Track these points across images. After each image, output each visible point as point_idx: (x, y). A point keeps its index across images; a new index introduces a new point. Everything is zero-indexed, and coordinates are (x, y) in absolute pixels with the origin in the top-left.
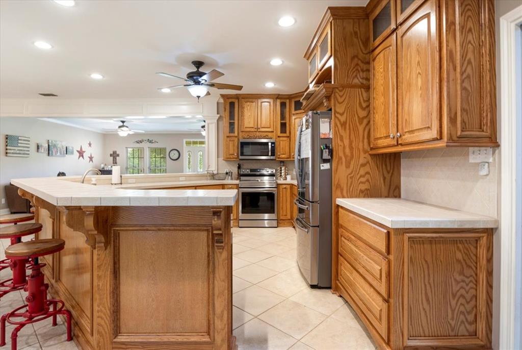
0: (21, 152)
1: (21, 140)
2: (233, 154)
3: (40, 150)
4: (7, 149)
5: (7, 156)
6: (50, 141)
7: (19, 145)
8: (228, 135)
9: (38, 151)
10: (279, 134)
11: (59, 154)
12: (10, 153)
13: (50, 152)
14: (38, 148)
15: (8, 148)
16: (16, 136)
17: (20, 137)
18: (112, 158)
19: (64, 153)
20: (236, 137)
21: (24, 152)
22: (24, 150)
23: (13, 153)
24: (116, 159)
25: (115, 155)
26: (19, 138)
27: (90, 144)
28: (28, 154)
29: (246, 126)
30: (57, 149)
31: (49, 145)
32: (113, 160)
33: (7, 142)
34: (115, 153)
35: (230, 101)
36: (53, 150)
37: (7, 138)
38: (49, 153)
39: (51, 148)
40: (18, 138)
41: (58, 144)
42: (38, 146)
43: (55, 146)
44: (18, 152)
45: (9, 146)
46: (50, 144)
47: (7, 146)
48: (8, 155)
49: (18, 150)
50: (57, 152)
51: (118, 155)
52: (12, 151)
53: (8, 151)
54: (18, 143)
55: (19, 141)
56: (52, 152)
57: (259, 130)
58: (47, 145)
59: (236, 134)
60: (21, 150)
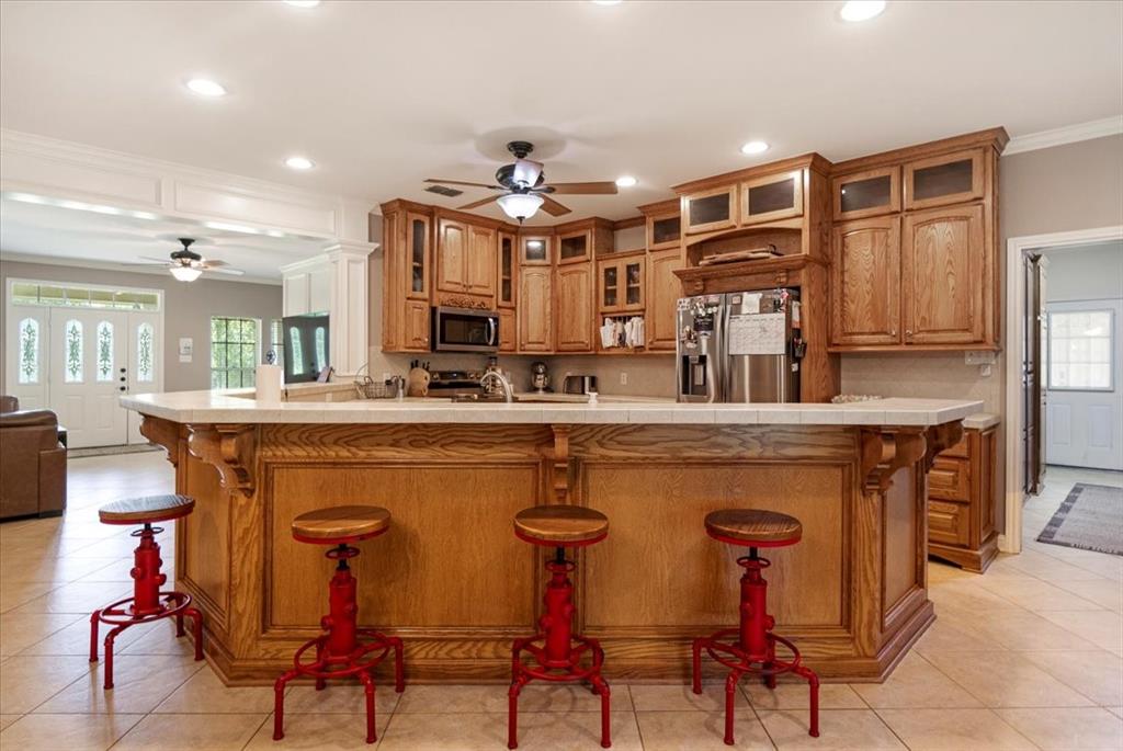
2: (420, 339)
8: (410, 295)
10: (501, 303)
20: (425, 300)
29: (447, 278)
35: (415, 218)
57: (470, 291)
59: (426, 294)
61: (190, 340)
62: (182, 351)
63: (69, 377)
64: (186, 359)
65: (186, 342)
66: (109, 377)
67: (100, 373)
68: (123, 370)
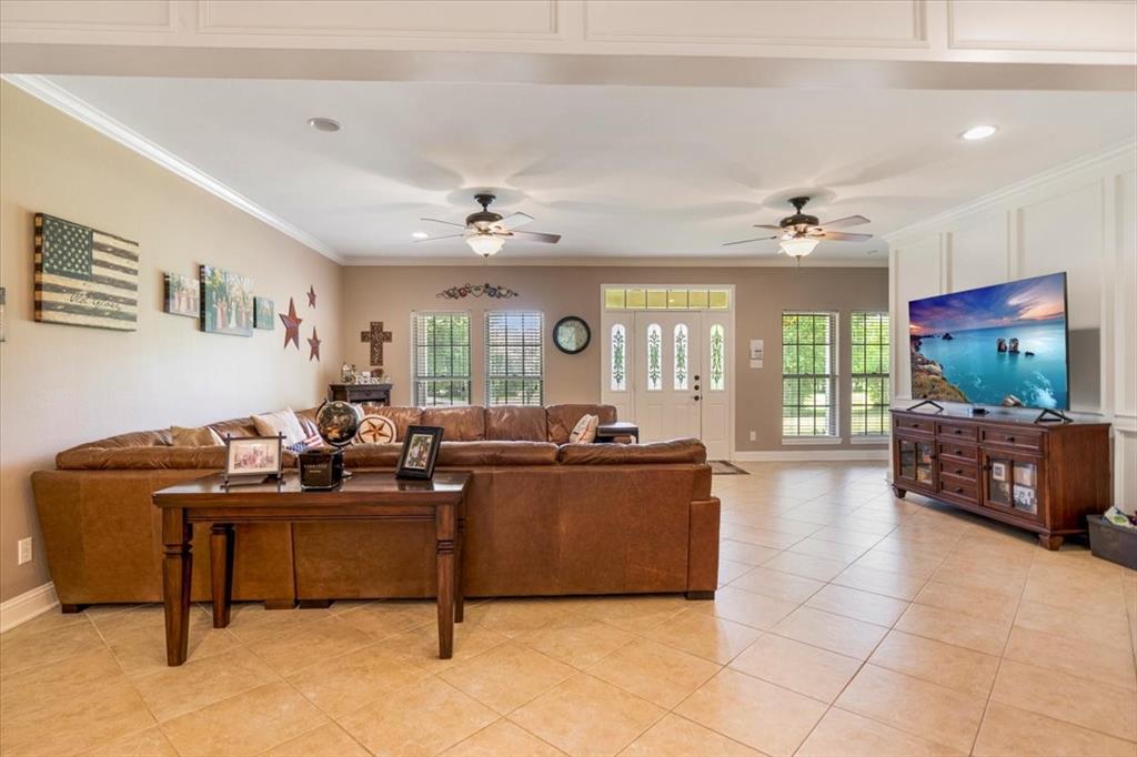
0: (103, 305)
1: (101, 247)
3: (174, 304)
4: (38, 287)
5: (38, 321)
6: (207, 270)
7: (96, 270)
9: (166, 308)
11: (233, 324)
12: (52, 306)
13: (208, 316)
14: (167, 296)
15: (46, 278)
16: (84, 228)
17: (98, 232)
18: (368, 345)
19: (247, 323)
21: (114, 307)
22: (116, 299)
23: (68, 309)
24: (381, 348)
25: (376, 337)
26: (97, 238)
27: (312, 296)
28: (133, 318)
30: (229, 306)
31: (202, 286)
32: (373, 353)
33: (38, 249)
34: (377, 328)
36: (217, 308)
37: (38, 231)
38: (202, 320)
39: (212, 296)
40: (90, 237)
41: (231, 287)
42: (167, 285)
43: (222, 290)
44: (90, 303)
45: (51, 271)
46: (208, 282)
47: (38, 268)
48: (47, 315)
49: (90, 295)
50: (229, 314)
51: (388, 337)
52: (64, 298)
53: (46, 296)
54: (90, 258)
55: (97, 255)
56: (215, 315)
58: (196, 285)
60: (105, 297)
61: (761, 342)
62: (753, 355)
63: (651, 386)
64: (756, 364)
65: (757, 344)
66: (685, 386)
67: (677, 381)
68: (697, 378)
